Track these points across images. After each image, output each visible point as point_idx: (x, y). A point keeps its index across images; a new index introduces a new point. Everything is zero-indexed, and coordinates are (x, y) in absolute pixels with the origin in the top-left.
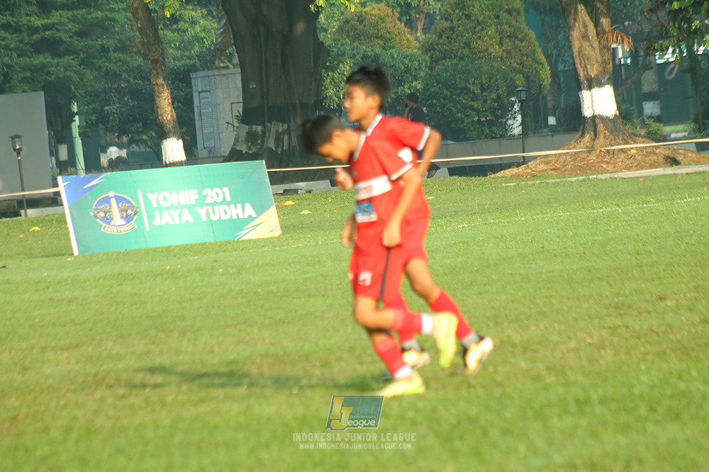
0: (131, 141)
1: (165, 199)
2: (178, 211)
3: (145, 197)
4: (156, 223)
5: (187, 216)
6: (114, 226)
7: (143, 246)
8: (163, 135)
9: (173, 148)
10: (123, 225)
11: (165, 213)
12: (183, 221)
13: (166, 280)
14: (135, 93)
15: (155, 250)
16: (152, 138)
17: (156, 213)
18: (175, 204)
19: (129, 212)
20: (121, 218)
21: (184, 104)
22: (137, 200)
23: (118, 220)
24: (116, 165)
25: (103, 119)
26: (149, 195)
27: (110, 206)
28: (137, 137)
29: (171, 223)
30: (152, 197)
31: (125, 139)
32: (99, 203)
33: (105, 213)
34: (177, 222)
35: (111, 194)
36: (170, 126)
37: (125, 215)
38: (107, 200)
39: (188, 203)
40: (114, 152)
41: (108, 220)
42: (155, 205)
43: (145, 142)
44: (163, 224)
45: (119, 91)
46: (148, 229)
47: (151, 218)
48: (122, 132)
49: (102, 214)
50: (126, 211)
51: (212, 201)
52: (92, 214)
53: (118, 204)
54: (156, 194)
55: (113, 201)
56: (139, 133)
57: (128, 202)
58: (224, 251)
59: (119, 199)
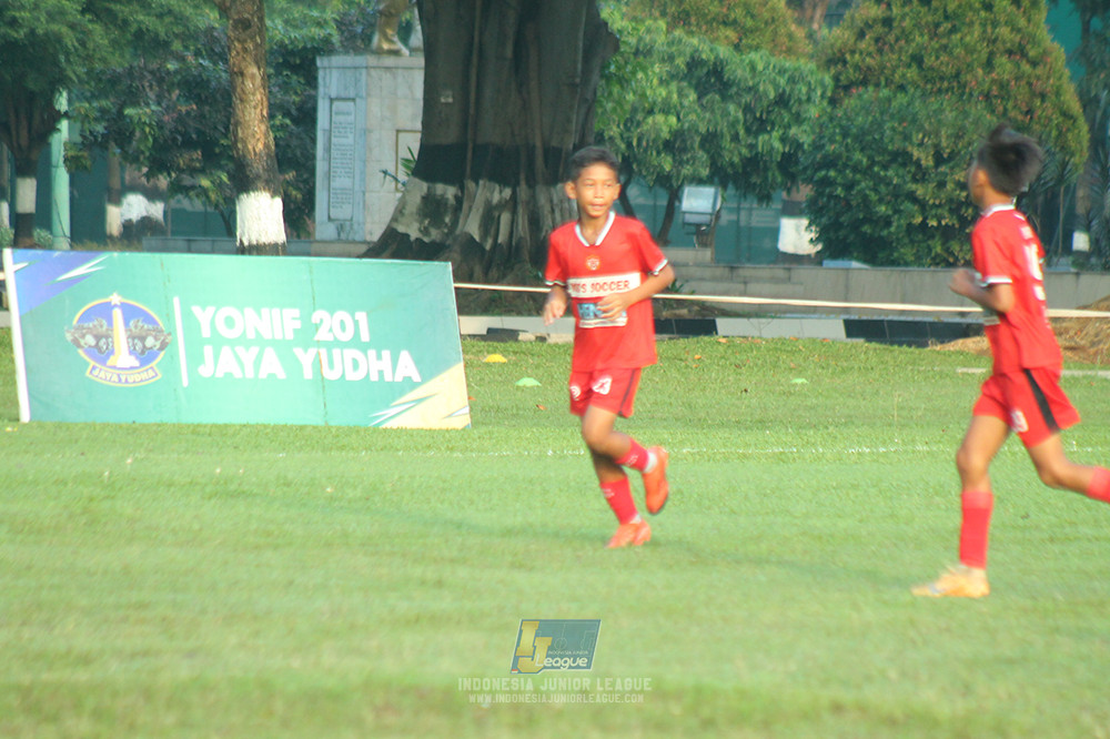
0: (177, 188)
1: (229, 322)
2: (255, 350)
3: (188, 316)
4: (205, 371)
5: (272, 365)
6: (114, 367)
7: (169, 417)
8: (243, 182)
9: (261, 214)
10: (132, 368)
11: (226, 351)
12: (263, 375)
13: (210, 498)
14: (195, 87)
15: (196, 430)
16: (220, 186)
17: (208, 350)
18: (251, 335)
19: (150, 342)
20: (131, 353)
21: (297, 121)
22: (169, 317)
23: (123, 357)
24: (136, 235)
25: (120, 132)
26: (196, 310)
27: (110, 323)
28: (187, 180)
29: (238, 374)
30: (203, 315)
31: (163, 182)
32: (86, 317)
33: (98, 338)
34: (250, 374)
35: (115, 299)
36: (258, 167)
37: (139, 346)
38: (105, 311)
39: (279, 336)
40: (135, 207)
41: (102, 353)
42: (206, 333)
43: (205, 191)
44: (220, 374)
45: (161, 78)
46: (185, 383)
47: (195, 358)
48: (159, 165)
49: (90, 340)
50: (143, 339)
51: (330, 338)
52: (69, 337)
53: (126, 323)
54: (211, 310)
55: (117, 314)
56: (193, 171)
57: (149, 319)
58: (342, 448)
59: (130, 312)
